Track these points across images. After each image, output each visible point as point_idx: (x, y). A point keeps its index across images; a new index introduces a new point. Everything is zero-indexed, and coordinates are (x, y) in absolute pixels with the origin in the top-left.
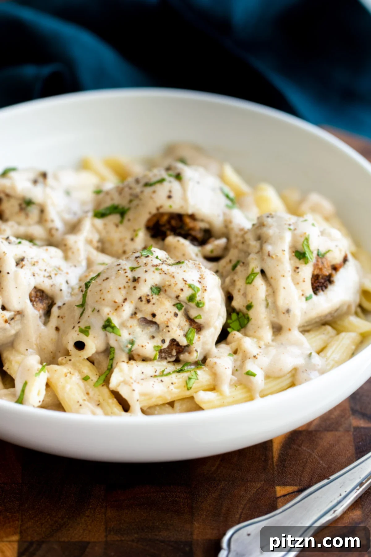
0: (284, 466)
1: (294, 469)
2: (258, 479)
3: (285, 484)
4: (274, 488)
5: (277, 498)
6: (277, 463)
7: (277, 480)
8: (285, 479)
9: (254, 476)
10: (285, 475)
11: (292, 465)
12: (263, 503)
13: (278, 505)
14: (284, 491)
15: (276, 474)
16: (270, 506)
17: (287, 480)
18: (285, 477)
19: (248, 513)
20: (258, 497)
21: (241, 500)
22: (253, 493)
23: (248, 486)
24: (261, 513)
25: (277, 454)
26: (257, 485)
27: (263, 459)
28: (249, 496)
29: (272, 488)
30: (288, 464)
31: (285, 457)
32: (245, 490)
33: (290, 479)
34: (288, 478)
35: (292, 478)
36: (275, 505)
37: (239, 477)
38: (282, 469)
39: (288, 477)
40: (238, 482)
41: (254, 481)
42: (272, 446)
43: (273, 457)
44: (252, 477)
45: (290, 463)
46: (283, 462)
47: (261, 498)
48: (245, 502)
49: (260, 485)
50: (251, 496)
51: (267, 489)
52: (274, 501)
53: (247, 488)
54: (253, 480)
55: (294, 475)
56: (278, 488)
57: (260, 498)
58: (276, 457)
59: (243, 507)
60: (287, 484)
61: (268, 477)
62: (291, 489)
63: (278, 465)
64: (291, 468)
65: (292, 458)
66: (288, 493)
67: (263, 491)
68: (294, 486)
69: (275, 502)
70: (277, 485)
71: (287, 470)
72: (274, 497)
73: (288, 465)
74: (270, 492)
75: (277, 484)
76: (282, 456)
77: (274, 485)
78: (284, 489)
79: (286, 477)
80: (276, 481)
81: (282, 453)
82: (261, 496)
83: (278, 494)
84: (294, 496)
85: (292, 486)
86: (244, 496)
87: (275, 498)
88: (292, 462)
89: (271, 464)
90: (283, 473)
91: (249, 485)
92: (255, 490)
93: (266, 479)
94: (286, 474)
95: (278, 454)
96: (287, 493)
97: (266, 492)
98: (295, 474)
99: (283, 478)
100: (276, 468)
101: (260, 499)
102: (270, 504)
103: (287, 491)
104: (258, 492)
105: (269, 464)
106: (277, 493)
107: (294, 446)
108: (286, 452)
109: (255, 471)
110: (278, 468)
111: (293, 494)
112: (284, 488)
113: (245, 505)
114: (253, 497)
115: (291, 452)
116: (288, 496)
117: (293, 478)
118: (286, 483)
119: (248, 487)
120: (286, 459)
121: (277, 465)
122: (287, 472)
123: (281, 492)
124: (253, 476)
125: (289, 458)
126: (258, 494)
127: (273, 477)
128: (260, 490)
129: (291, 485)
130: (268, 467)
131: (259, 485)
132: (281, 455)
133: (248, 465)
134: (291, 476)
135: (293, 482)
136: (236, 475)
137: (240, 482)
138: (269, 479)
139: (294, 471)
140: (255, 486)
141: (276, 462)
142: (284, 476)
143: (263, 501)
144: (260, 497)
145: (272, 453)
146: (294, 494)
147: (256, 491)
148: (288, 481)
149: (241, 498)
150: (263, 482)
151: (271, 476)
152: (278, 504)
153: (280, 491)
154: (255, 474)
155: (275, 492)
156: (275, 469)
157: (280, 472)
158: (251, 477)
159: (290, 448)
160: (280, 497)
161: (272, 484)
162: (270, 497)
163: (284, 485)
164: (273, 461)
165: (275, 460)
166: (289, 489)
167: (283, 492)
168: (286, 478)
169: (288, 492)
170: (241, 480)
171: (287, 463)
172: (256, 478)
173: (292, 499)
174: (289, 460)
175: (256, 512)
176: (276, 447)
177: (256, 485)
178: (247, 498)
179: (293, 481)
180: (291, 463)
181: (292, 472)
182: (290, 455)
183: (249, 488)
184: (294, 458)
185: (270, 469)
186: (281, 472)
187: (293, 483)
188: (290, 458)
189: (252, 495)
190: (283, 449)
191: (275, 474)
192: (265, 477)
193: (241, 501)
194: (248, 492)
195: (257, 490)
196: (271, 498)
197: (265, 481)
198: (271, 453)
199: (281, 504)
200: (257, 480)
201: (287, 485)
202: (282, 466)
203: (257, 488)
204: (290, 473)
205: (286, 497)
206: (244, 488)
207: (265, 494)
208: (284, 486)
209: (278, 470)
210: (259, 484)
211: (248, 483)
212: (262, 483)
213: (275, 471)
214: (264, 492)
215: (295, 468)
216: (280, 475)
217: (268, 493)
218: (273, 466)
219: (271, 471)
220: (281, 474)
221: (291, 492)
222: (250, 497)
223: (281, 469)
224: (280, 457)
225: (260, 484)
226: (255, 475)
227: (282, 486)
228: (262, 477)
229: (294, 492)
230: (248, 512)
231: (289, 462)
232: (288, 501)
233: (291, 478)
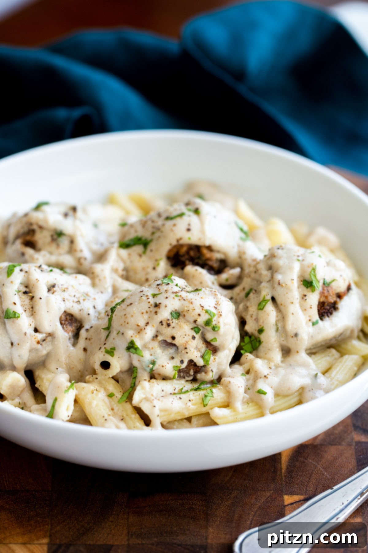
0: (291, 477)
1: (300, 479)
2: (268, 488)
3: (292, 493)
4: (282, 497)
5: (285, 506)
6: (285, 474)
7: (285, 490)
8: (292, 489)
9: (264, 486)
10: (292, 485)
11: (299, 476)
12: (272, 510)
13: (286, 513)
14: (291, 499)
15: (284, 484)
16: (278, 513)
17: (294, 490)
18: (292, 487)
19: (258, 519)
20: (267, 505)
21: (252, 507)
22: (262, 501)
23: (259, 495)
24: (270, 519)
25: (285, 466)
26: (266, 494)
27: (272, 470)
28: (260, 504)
29: (281, 497)
30: (295, 475)
31: (293, 469)
32: (256, 498)
33: (297, 489)
34: (295, 488)
35: (299, 488)
36: (283, 512)
37: (251, 486)
38: (290, 480)
39: (295, 487)
40: (250, 492)
41: (264, 491)
42: (280, 459)
43: (281, 469)
44: (262, 487)
45: (297, 474)
46: (290, 474)
47: (271, 506)
48: (256, 509)
49: (270, 494)
50: (261, 504)
51: (276, 498)
52: (282, 509)
53: (257, 497)
54: (263, 490)
55: (300, 485)
56: (286, 497)
57: (270, 506)
58: (284, 469)
59: (253, 514)
60: (294, 493)
61: (277, 487)
62: (298, 498)
63: (286, 476)
64: (298, 479)
65: (299, 469)
67: (272, 499)
68: (300, 495)
70: (285, 494)
71: (294, 481)
72: (282, 505)
73: (295, 476)
74: (279, 500)
75: (285, 493)
76: (289, 468)
77: (282, 494)
78: (291, 498)
79: (293, 486)
80: (284, 491)
81: (290, 466)
82: (271, 504)
83: (286, 503)
84: (301, 504)
85: (299, 495)
86: (254, 504)
87: (283, 507)
88: (299, 474)
89: (279, 475)
90: (290, 484)
91: (259, 494)
92: (265, 498)
93: (276, 489)
94: (293, 484)
96: (294, 502)
97: (275, 500)
98: (302, 485)
99: (291, 487)
100: (284, 478)
101: (269, 507)
102: (279, 511)
103: (294, 500)
104: (267, 500)
105: (278, 475)
106: (285, 501)
107: (301, 459)
108: (293, 464)
109: (265, 481)
110: (286, 479)
111: (300, 503)
113: (256, 512)
114: (263, 505)
115: (298, 464)
116: (295, 505)
117: (300, 488)
118: (294, 492)
119: (258, 496)
120: (293, 470)
121: (285, 476)
122: (294, 482)
123: (289, 500)
124: (263, 485)
125: (296, 470)
126: (268, 502)
127: (281, 487)
128: (269, 499)
129: (298, 494)
130: (277, 478)
131: (268, 494)
132: (289, 466)
133: (258, 476)
134: (297, 486)
135: (299, 491)
136: (247, 485)
137: (251, 491)
138: (278, 489)
139: (300, 481)
140: (265, 495)
141: (284, 473)
142: (292, 486)
143: (272, 508)
144: (269, 505)
145: (281, 464)
146: (300, 502)
147: (266, 500)
148: (295, 491)
149: (252, 506)
150: (272, 491)
151: (279, 486)
152: (286, 511)
153: (288, 499)
154: (265, 484)
155: (283, 500)
156: (283, 480)
157: (287, 482)
158: (261, 487)
159: (297, 461)
160: (288, 505)
161: (280, 493)
162: (279, 505)
163: (291, 494)
164: (281, 472)
165: (283, 471)
166: (296, 498)
167: (291, 500)
168: (293, 487)
169: (295, 500)
170: (252, 489)
171: (294, 474)
172: (266, 488)
173: (298, 507)
174: (296, 471)
175: (266, 518)
176: (284, 460)
177: (265, 494)
178: (257, 505)
179: (299, 490)
180: (298, 474)
181: (299, 482)
182: (297, 466)
183: (259, 497)
184: (300, 469)
185: (279, 480)
186: (288, 482)
187: (300, 493)
188: (297, 469)
189: (262, 503)
190: (291, 461)
191: (283, 484)
192: (274, 487)
193: (252, 508)
194: (259, 500)
195: (267, 498)
196: (280, 506)
197: (274, 491)
198: (279, 465)
199: (288, 512)
200: (267, 489)
201: (294, 494)
202: (290, 477)
203: (267, 497)
204: (296, 483)
205: (293, 506)
206: (255, 496)
207: (274, 502)
208: (291, 495)
209: (286, 480)
210: (269, 493)
211: (258, 492)
212: (271, 492)
213: (284, 481)
214: (273, 500)
215: (301, 479)
216: (287, 485)
217: (277, 501)
218: (282, 477)
219: (280, 481)
220: (289, 484)
221: (297, 500)
222: (260, 505)
223: (289, 479)
224: (288, 468)
225: (270, 493)
226: (265, 485)
227: (289, 495)
228: (271, 487)
229: (300, 501)
230: (258, 518)
231: (296, 474)
232: (295, 509)
233: (297, 487)
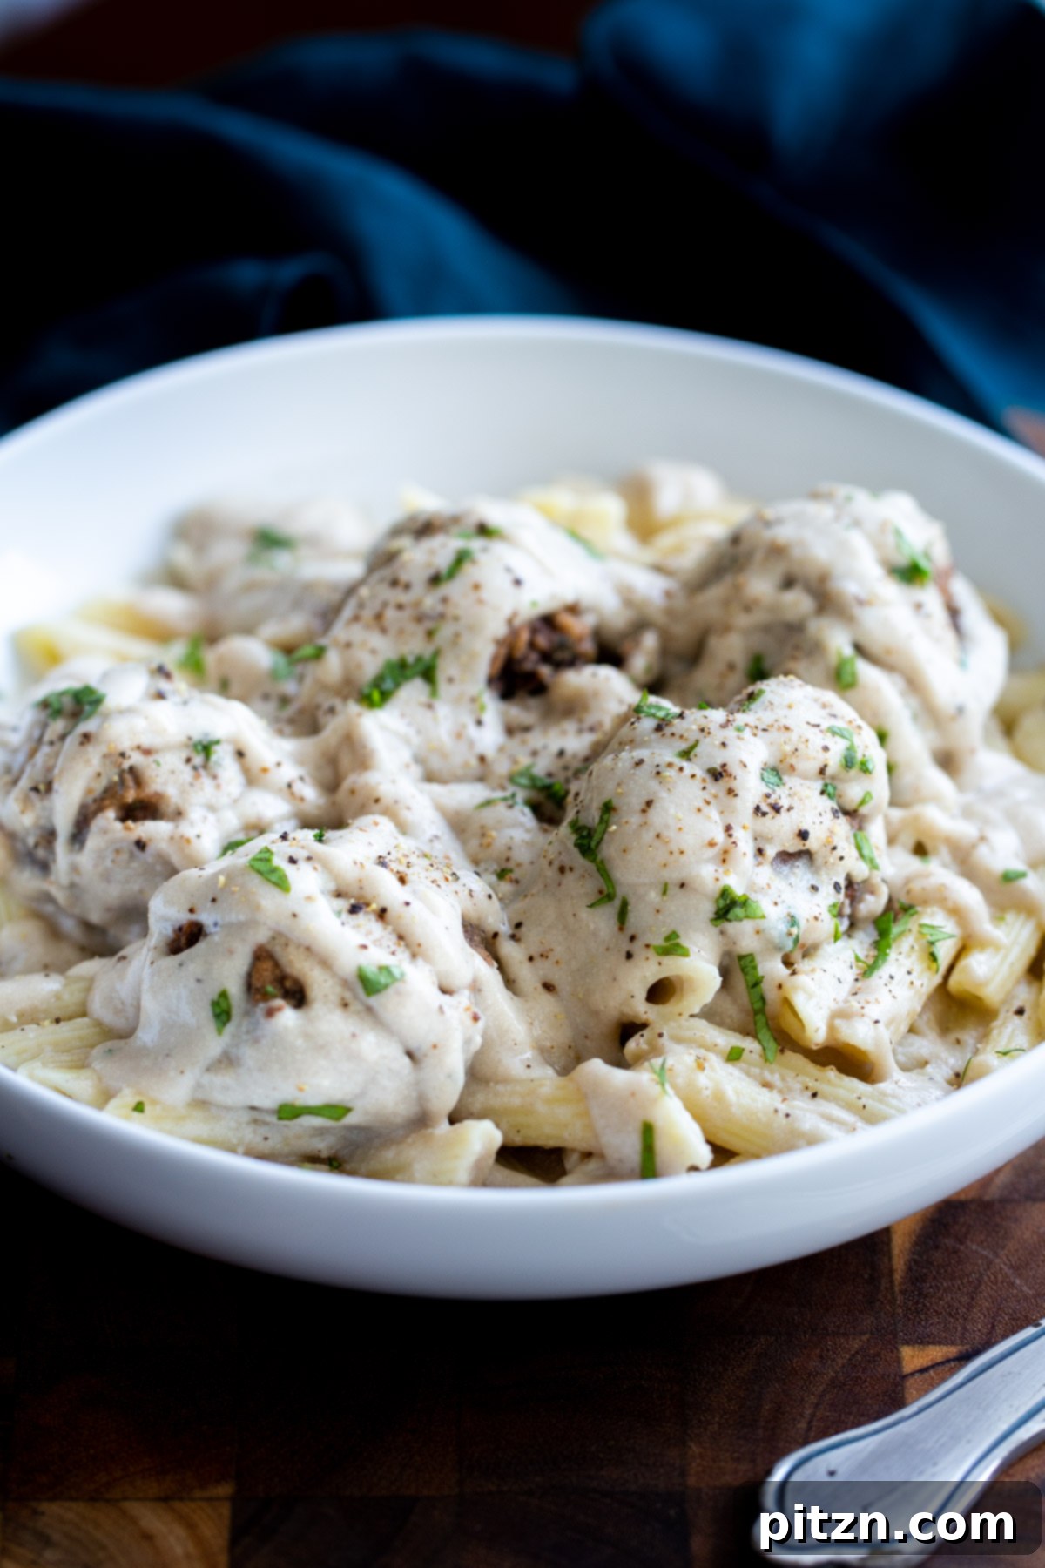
0: (920, 1294)
1: (946, 1300)
2: (854, 1328)
3: (923, 1341)
4: (895, 1351)
5: (905, 1377)
6: (904, 1287)
7: (902, 1331)
8: (925, 1327)
9: (844, 1321)
10: (923, 1317)
11: (941, 1292)
12: (867, 1390)
13: (907, 1396)
14: (922, 1357)
15: (901, 1315)
16: (886, 1398)
17: (928, 1330)
18: (923, 1323)
19: (828, 1417)
20: (853, 1375)
21: (811, 1383)
22: (840, 1365)
23: (829, 1347)
24: (863, 1415)
25: (902, 1262)
26: (850, 1343)
27: (866, 1276)
28: (832, 1374)
29: (892, 1352)
30: (931, 1287)
31: (925, 1271)
32: (821, 1357)
33: (938, 1326)
34: (932, 1324)
35: (943, 1325)
36: (900, 1395)
37: (806, 1323)
38: (917, 1303)
39: (931, 1322)
40: (803, 1337)
41: (845, 1334)
42: (888, 1243)
43: (891, 1271)
44: (838, 1323)
45: (936, 1286)
46: (918, 1284)
47: (863, 1378)
48: (821, 1388)
49: (861, 1343)
50: (836, 1372)
51: (878, 1355)
52: (897, 1385)
53: (825, 1352)
54: (842, 1331)
55: (947, 1317)
56: (906, 1352)
57: (860, 1378)
58: (899, 1271)
59: (815, 1401)
60: (931, 1340)
61: (880, 1322)
62: (940, 1354)
63: (906, 1290)
64: (940, 1299)
65: (942, 1271)
66: (934, 1363)
67: (868, 1358)
68: (946, 1344)
69: (899, 1388)
70: (903, 1344)
71: (928, 1304)
72: (895, 1376)
73: (931, 1290)
74: (886, 1361)
75: (904, 1339)
76: (915, 1268)
77: (896, 1342)
78: (921, 1353)
79: (927, 1320)
80: (901, 1334)
81: (916, 1262)
82: (863, 1372)
83: (908, 1367)
84: (949, 1371)
85: (944, 1344)
86: (817, 1373)
87: (898, 1378)
88: (942, 1284)
89: (886, 1288)
90: (918, 1313)
91: (829, 1343)
92: (848, 1356)
93: (876, 1329)
94: (926, 1314)
95: (905, 1264)
96: (930, 1364)
97: (875, 1361)
98: (950, 1315)
99: (919, 1323)
100: (900, 1299)
101: (859, 1381)
102: (887, 1392)
103: (930, 1357)
104: (853, 1362)
105: (882, 1288)
106: (904, 1363)
107: (947, 1241)
108: (925, 1257)
109: (846, 1308)
110: (905, 1299)
111: (947, 1367)
112: (921, 1350)
113: (822, 1396)
114: (841, 1374)
115: (938, 1256)
116: (932, 1372)
117: (945, 1326)
118: (928, 1336)
119: (828, 1350)
120: (925, 1275)
121: (903, 1292)
122: (928, 1310)
123: (915, 1360)
124: (842, 1319)
125: (934, 1273)
126: (855, 1366)
127: (892, 1322)
128: (859, 1358)
129: (940, 1343)
130: (880, 1297)
131: (856, 1344)
132: (913, 1264)
133: (826, 1293)
134: (939, 1318)
135: (944, 1335)
136: (796, 1318)
137: (807, 1336)
138: (884, 1328)
139: (946, 1306)
140: (847, 1346)
141: (900, 1285)
142: (922, 1320)
143: (867, 1384)
144: (860, 1374)
145: (890, 1259)
146: (947, 1365)
147: (850, 1359)
148: (932, 1334)
149: (812, 1378)
150: (867, 1336)
151: (887, 1320)
152: (906, 1391)
153: (912, 1358)
154: (847, 1315)
155: (899, 1361)
156: (898, 1302)
157: (910, 1309)
158: (834, 1323)
159: (937, 1247)
160: (912, 1374)
161: (890, 1340)
162: (887, 1373)
163: (922, 1343)
164: (892, 1282)
165: (898, 1277)
166: (935, 1353)
167: (921, 1360)
168: (926, 1323)
169: (932, 1360)
170: (810, 1331)
171: (928, 1285)
172: (848, 1326)
173: (943, 1380)
174: (935, 1278)
175: (850, 1413)
176: (900, 1246)
177: (848, 1343)
178: (825, 1377)
179: (944, 1332)
180: (939, 1285)
181: (943, 1307)
182: (935, 1263)
183: (831, 1353)
184: (946, 1271)
185: (885, 1302)
186: (913, 1308)
187: (946, 1338)
188: (938, 1272)
189: (839, 1370)
190: (918, 1248)
191: (898, 1314)
192: (872, 1322)
193: (811, 1386)
194: (829, 1362)
195: (853, 1356)
196: (889, 1376)
197: (872, 1333)
198: (886, 1260)
199: (914, 1392)
200: (852, 1330)
201: (929, 1343)
202: (916, 1293)
203: (853, 1352)
204: (936, 1311)
205: (926, 1375)
206: (818, 1351)
207: (872, 1366)
208: (921, 1346)
209: (905, 1303)
210: (857, 1341)
211: (828, 1338)
212: (865, 1338)
213: (899, 1306)
214: (869, 1361)
215: (949, 1298)
216: (910, 1316)
217: (881, 1363)
218: (893, 1293)
219: (888, 1307)
220: (915, 1314)
221: (939, 1360)
222: (834, 1375)
223: (915, 1301)
224: (910, 1269)
225: (860, 1340)
226: (845, 1317)
227: (917, 1346)
228: (865, 1324)
229: (948, 1361)
230: (828, 1414)
231: (933, 1284)
232: (933, 1385)
233: (938, 1323)
